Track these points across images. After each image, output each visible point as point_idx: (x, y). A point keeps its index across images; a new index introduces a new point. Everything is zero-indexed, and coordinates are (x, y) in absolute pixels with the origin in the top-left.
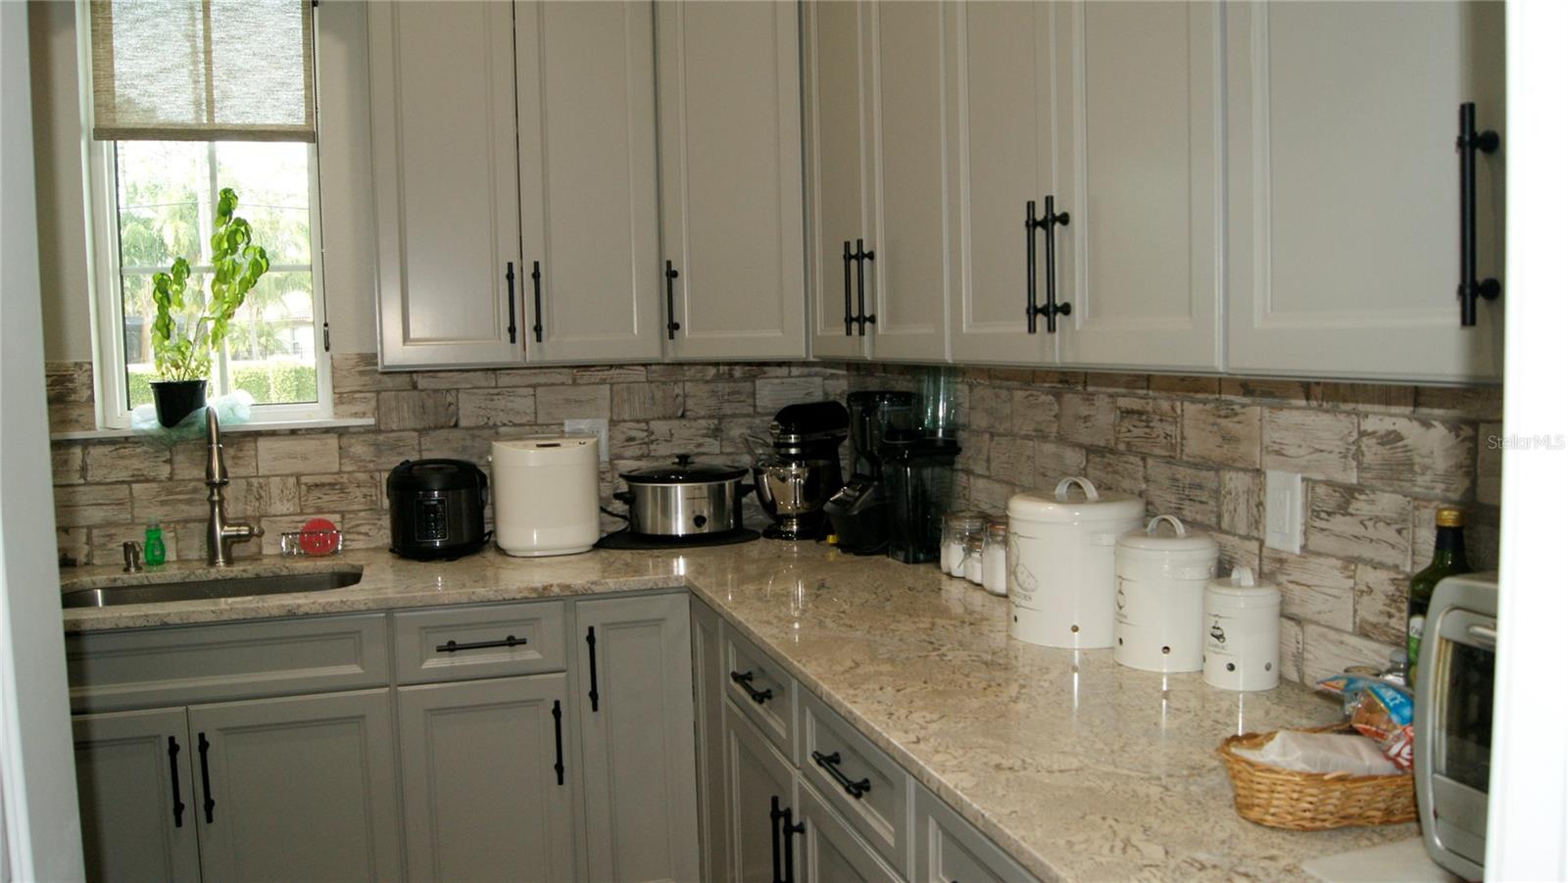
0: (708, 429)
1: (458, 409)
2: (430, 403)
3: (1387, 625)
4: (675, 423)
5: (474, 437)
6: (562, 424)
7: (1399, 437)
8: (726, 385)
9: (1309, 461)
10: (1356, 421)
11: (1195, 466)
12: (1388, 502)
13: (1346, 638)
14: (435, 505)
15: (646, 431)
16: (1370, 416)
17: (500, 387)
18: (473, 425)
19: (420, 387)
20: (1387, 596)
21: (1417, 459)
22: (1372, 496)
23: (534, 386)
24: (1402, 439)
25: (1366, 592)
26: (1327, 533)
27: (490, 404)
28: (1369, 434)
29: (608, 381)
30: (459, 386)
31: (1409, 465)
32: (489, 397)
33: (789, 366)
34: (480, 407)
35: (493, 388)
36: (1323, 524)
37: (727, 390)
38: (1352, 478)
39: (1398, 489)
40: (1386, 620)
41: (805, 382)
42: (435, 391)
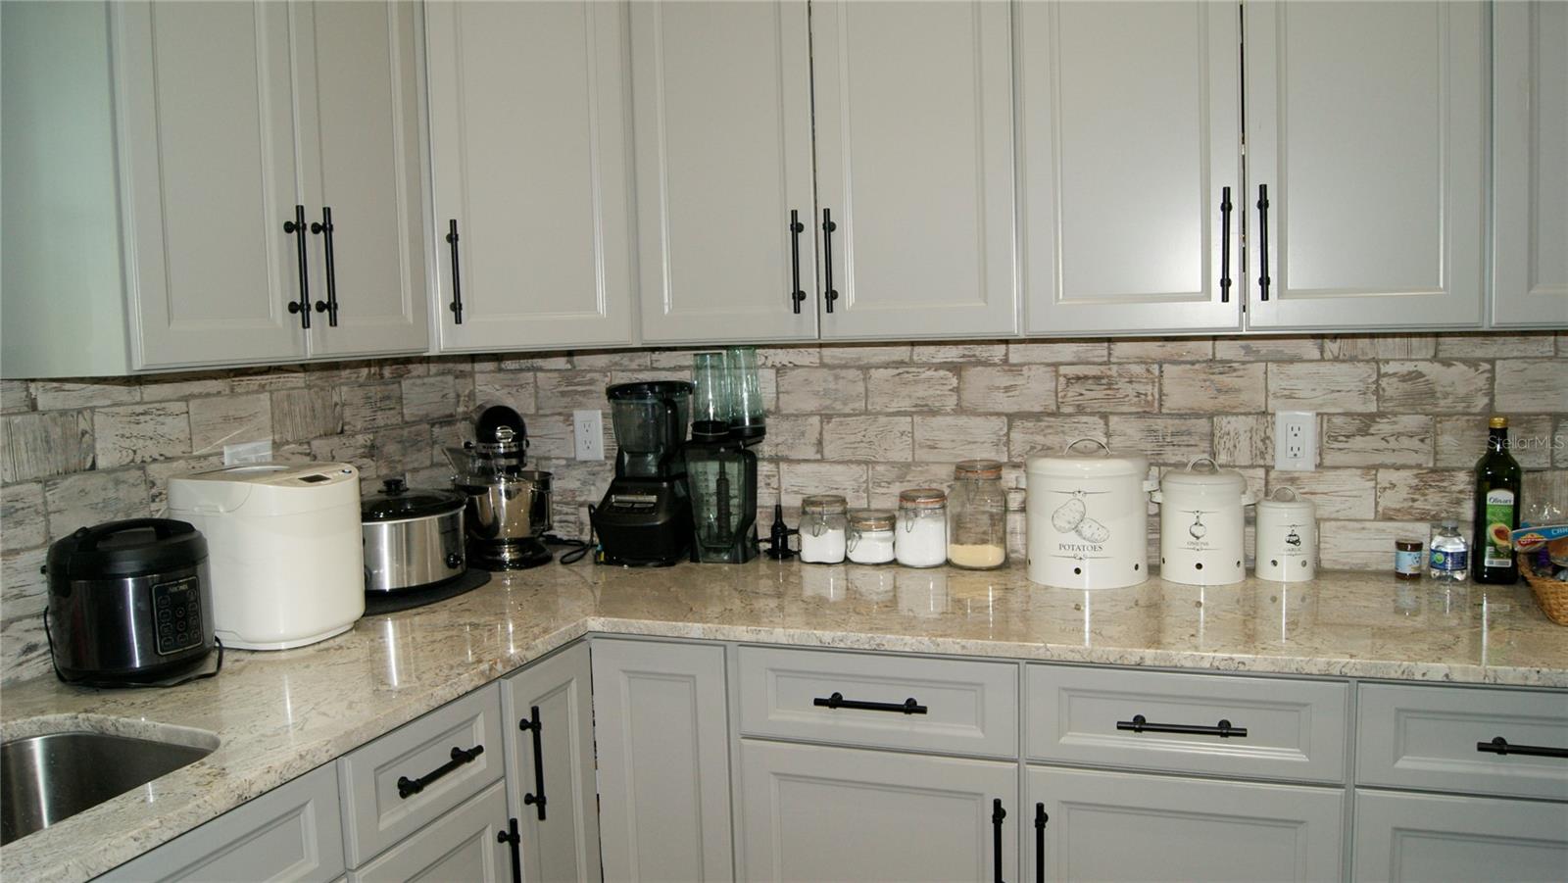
0: (366, 446)
1: (94, 440)
2: (56, 433)
3: (1411, 507)
4: (336, 440)
5: (117, 482)
6: (222, 454)
7: (1420, 375)
8: (379, 389)
9: (1324, 399)
10: (1375, 367)
11: (1181, 416)
12: (1411, 421)
13: (1368, 525)
14: (184, 592)
15: (308, 454)
16: (1391, 363)
17: (146, 403)
18: (116, 464)
19: (40, 407)
20: (1411, 487)
21: (1439, 389)
22: (1394, 419)
23: (186, 399)
24: (1424, 376)
25: (1389, 488)
26: (1346, 451)
27: (135, 430)
28: (1390, 375)
29: (267, 387)
30: (95, 403)
31: (1432, 394)
32: (132, 419)
33: (428, 363)
34: (123, 436)
35: (137, 403)
36: (1341, 445)
37: (379, 395)
38: (1373, 408)
39: (1420, 411)
40: (1411, 504)
41: (442, 381)
42: (63, 413)
